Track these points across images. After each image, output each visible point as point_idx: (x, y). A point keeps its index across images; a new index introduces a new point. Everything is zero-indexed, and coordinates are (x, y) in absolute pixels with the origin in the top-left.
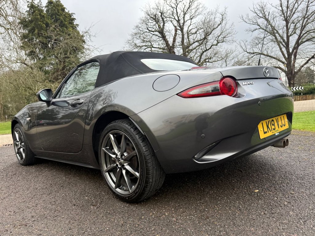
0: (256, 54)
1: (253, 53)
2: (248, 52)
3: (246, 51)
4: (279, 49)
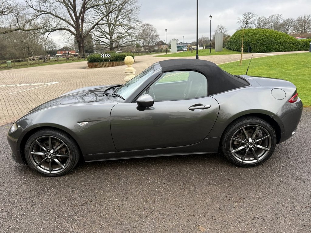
0: (44, 12)
1: (41, 11)
2: (35, 9)
3: (33, 8)
4: (67, 11)
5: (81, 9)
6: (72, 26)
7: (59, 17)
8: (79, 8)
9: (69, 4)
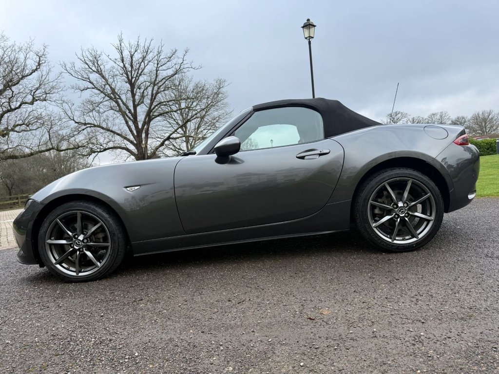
0: (89, 126)
1: (85, 124)
2: (77, 121)
3: (73, 120)
4: (124, 121)
5: (145, 119)
6: (131, 142)
7: (112, 131)
8: (141, 117)
9: (127, 112)
